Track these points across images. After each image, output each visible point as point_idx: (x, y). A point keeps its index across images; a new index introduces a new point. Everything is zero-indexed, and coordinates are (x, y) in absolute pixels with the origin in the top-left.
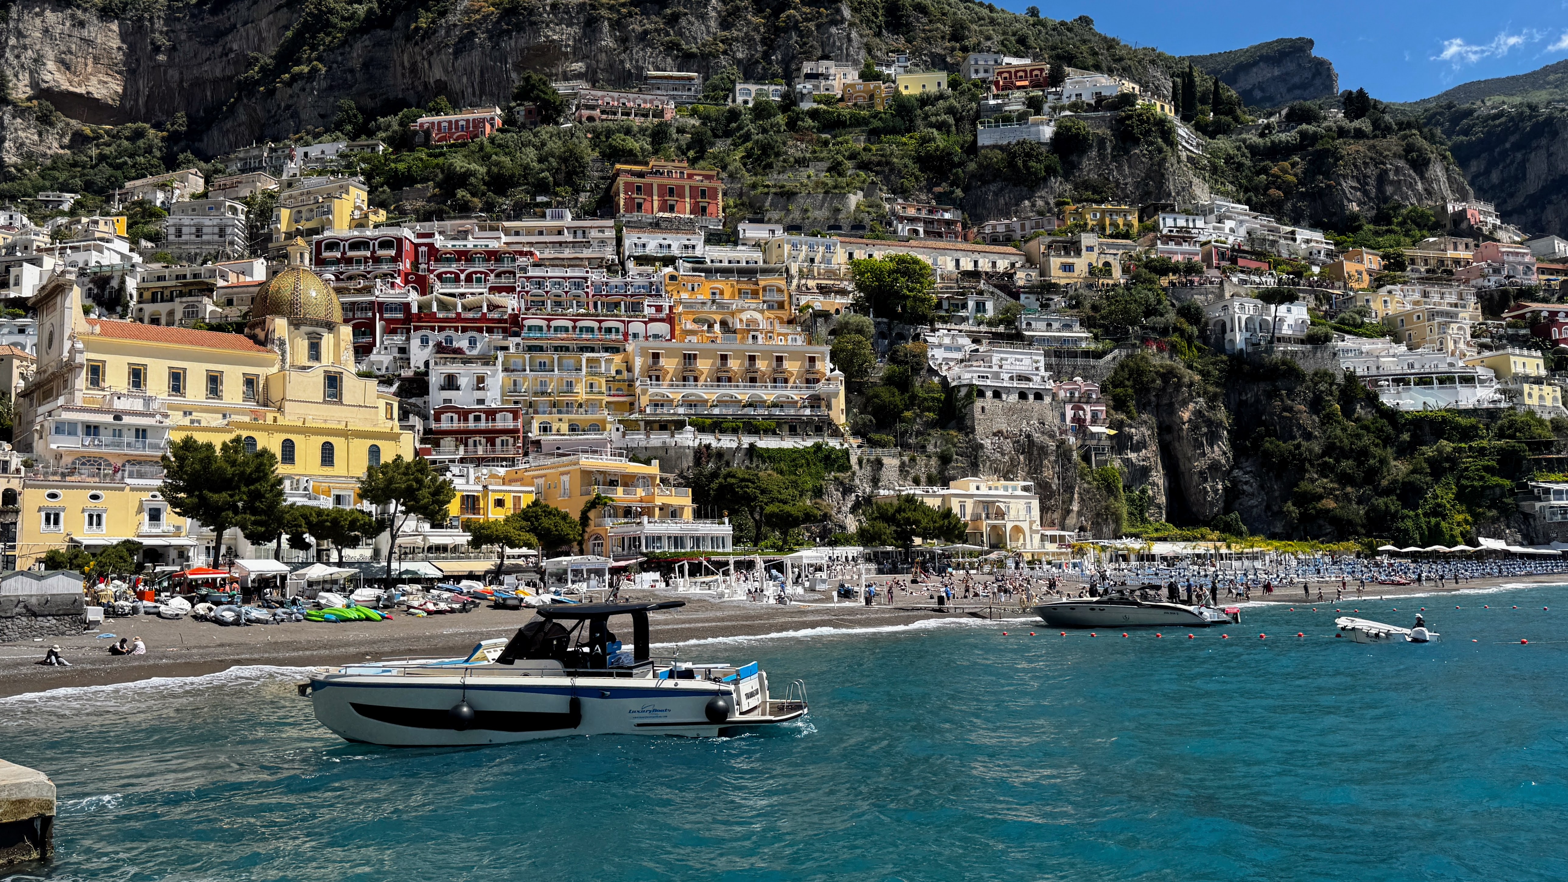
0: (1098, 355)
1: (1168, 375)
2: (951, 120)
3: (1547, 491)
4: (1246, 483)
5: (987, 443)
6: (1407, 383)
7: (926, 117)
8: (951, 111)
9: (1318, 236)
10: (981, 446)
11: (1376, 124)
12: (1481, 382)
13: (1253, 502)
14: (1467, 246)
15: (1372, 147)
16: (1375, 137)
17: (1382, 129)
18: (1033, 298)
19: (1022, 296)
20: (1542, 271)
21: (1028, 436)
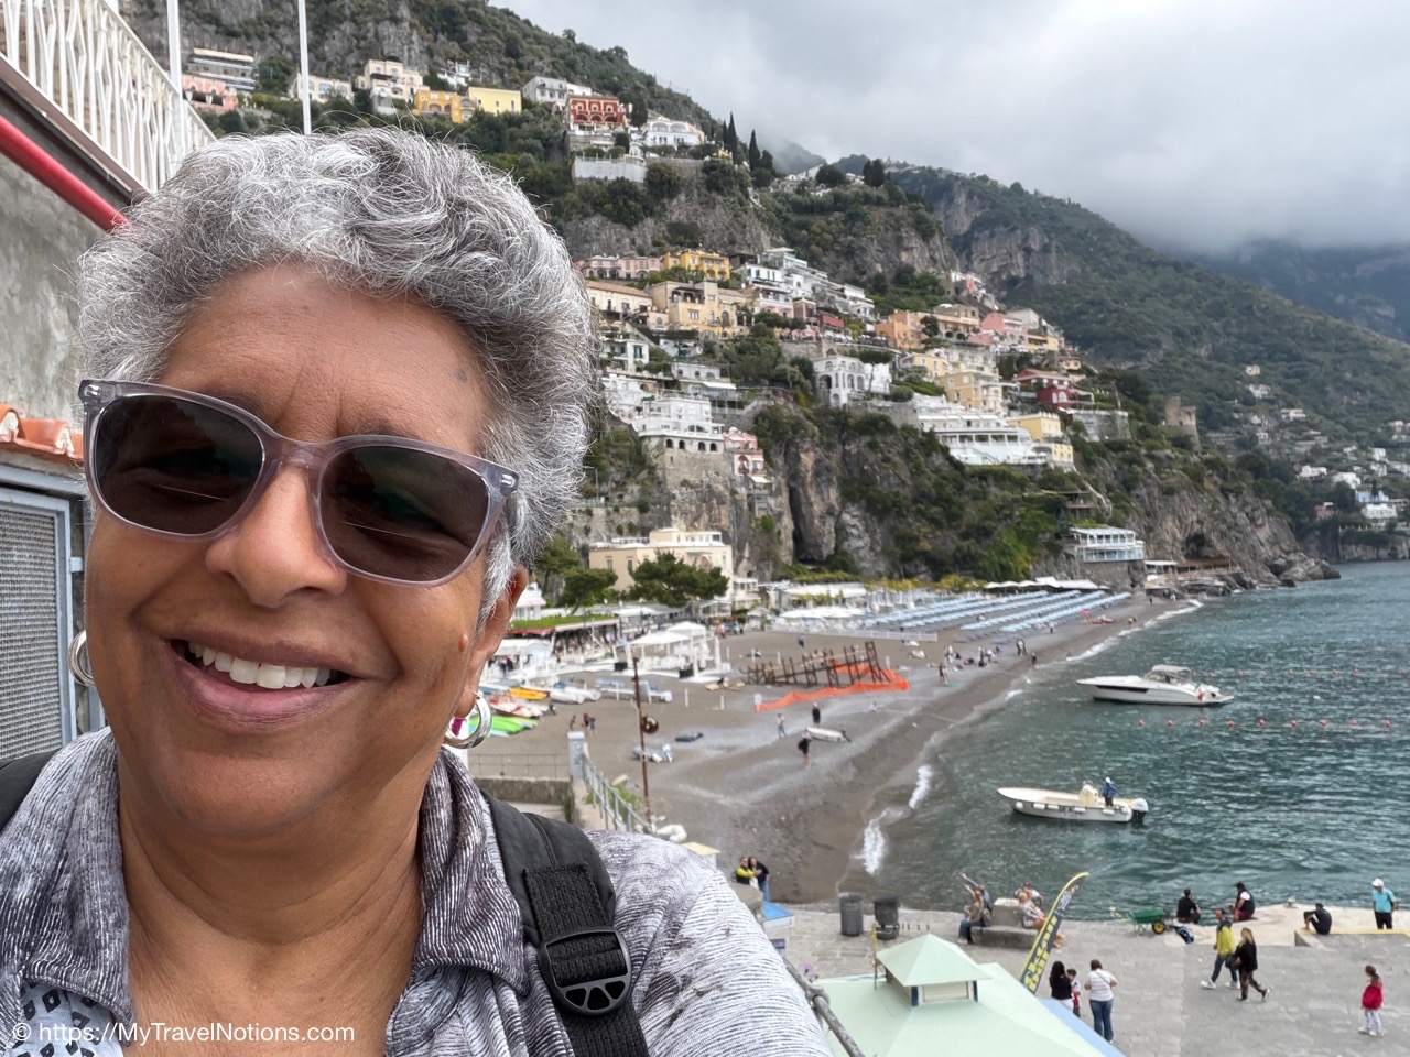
0: (741, 405)
1: (797, 426)
2: (539, 144)
3: (1084, 536)
4: (853, 526)
5: (676, 492)
6: (970, 439)
7: (513, 138)
8: (538, 135)
9: (860, 294)
10: (674, 497)
11: (892, 193)
12: (1022, 440)
13: (860, 543)
14: (973, 314)
15: (890, 214)
16: (892, 205)
17: (895, 200)
18: (672, 343)
19: (662, 342)
20: (1031, 341)
21: (709, 486)
